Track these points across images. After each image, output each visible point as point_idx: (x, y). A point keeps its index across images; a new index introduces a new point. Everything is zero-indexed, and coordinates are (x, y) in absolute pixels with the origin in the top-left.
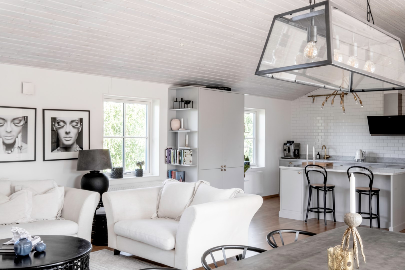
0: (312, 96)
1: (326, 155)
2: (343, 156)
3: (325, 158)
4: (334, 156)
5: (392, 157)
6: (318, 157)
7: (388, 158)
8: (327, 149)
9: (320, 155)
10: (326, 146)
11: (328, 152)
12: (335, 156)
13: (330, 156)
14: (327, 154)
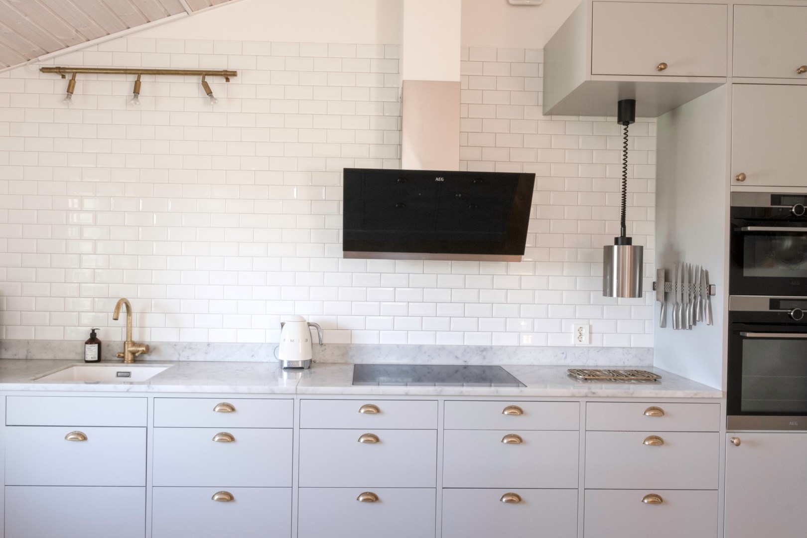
0: (60, 71)
1: (134, 344)
2: (209, 345)
3: (129, 357)
4: (169, 343)
5: (411, 342)
6: (92, 352)
7: (398, 346)
8: (135, 316)
9: (99, 344)
10: (131, 301)
11: (142, 327)
12: (175, 345)
13: (152, 345)
14: (136, 338)
